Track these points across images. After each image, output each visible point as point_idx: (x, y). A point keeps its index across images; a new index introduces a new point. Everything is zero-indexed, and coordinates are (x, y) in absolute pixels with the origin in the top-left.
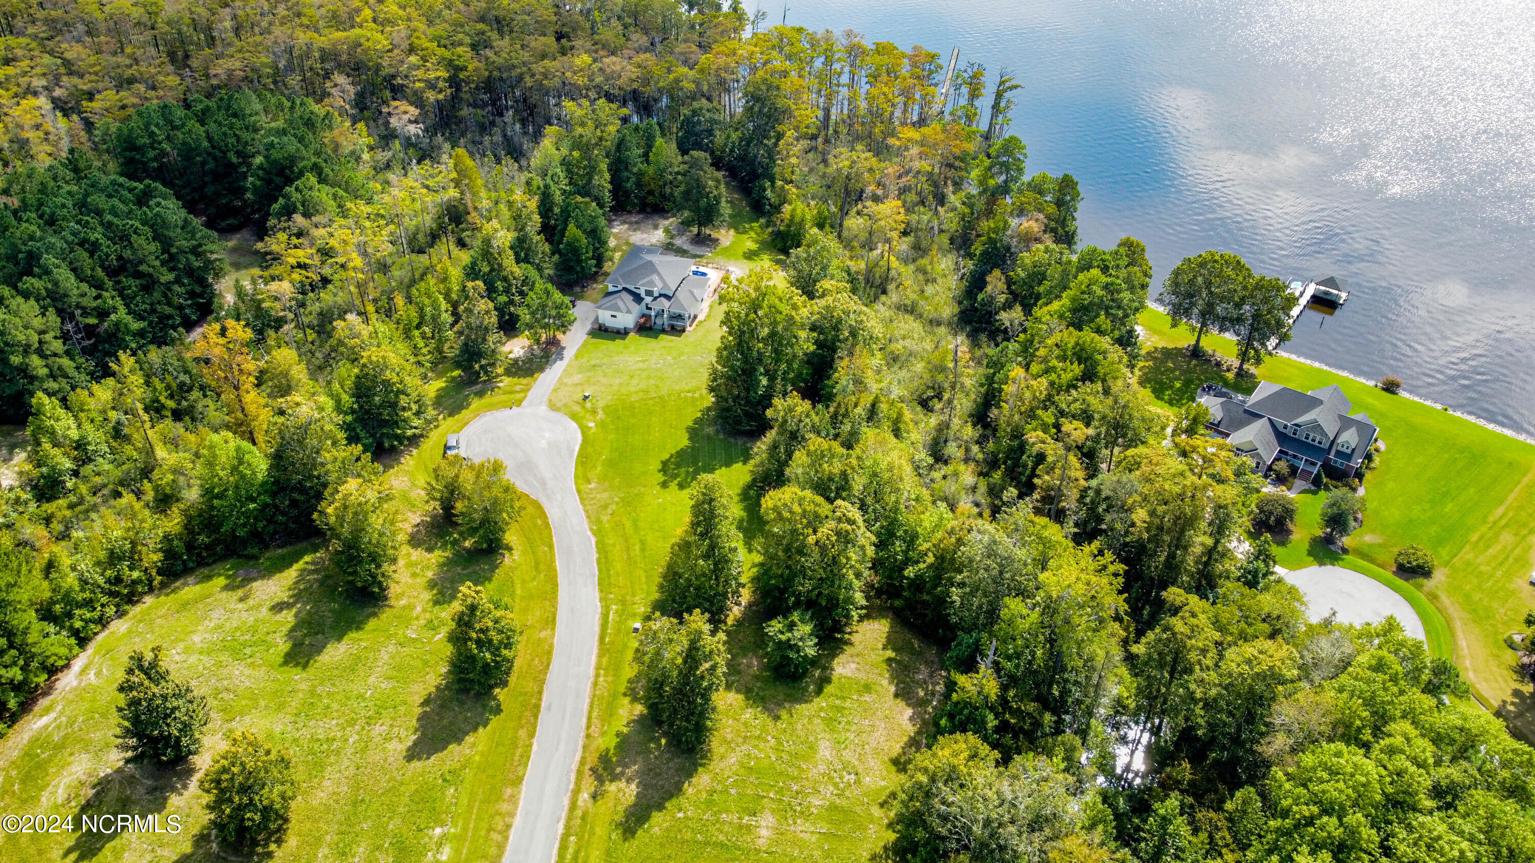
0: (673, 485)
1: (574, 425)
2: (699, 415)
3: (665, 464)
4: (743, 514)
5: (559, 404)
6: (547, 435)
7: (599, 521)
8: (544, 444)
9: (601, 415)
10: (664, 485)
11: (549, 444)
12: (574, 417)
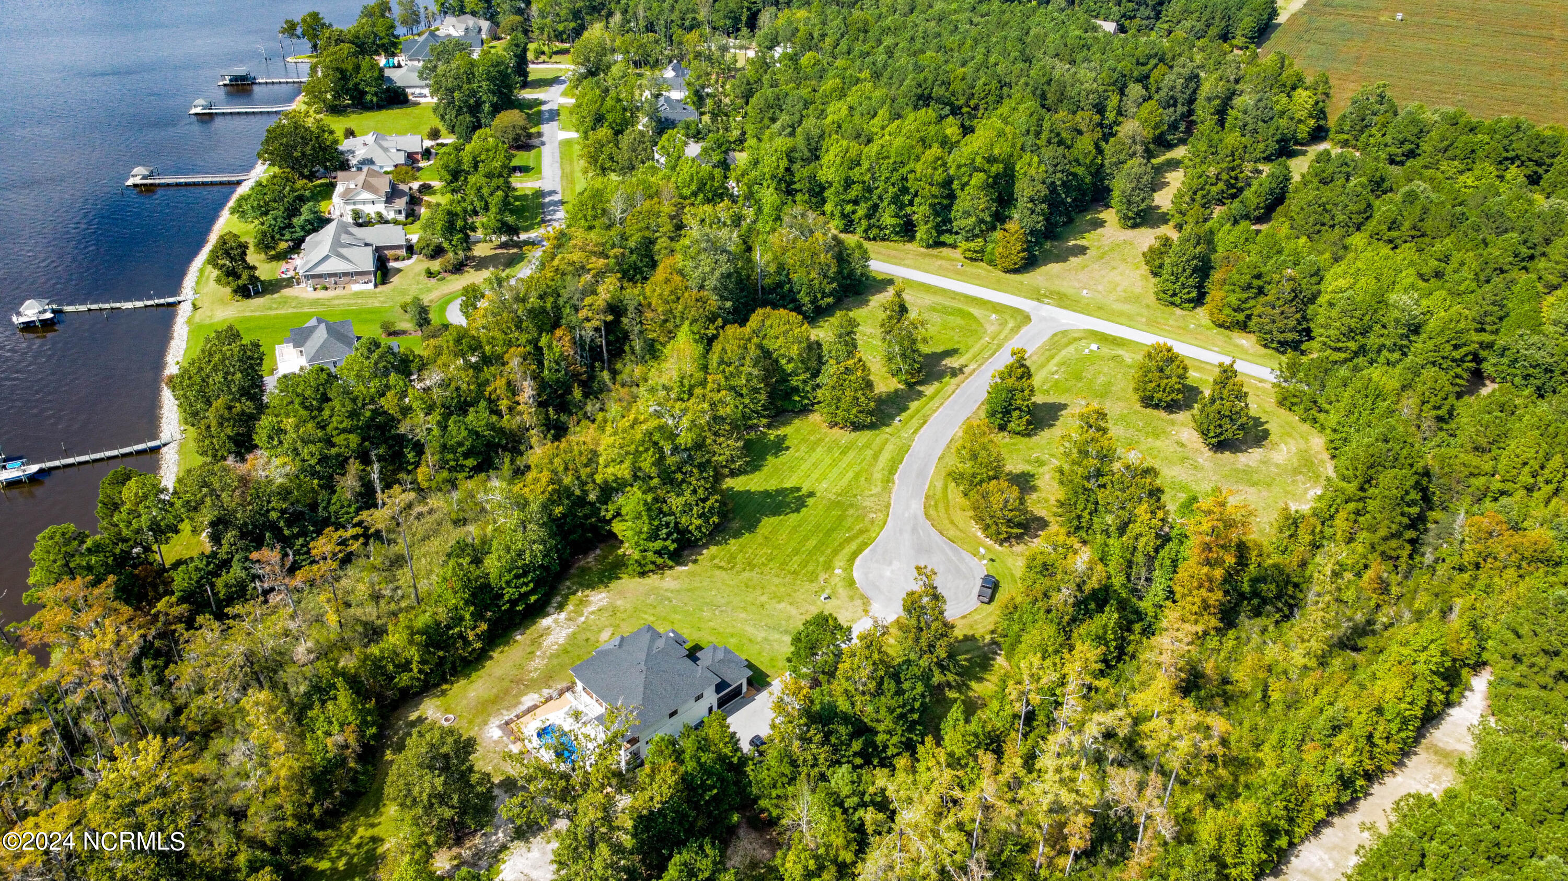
0: (804, 491)
1: (856, 575)
2: (732, 541)
3: (797, 510)
4: (769, 458)
5: (858, 602)
6: (888, 574)
7: (884, 489)
8: (896, 565)
9: (822, 577)
10: (811, 494)
11: (890, 564)
12: (851, 583)
